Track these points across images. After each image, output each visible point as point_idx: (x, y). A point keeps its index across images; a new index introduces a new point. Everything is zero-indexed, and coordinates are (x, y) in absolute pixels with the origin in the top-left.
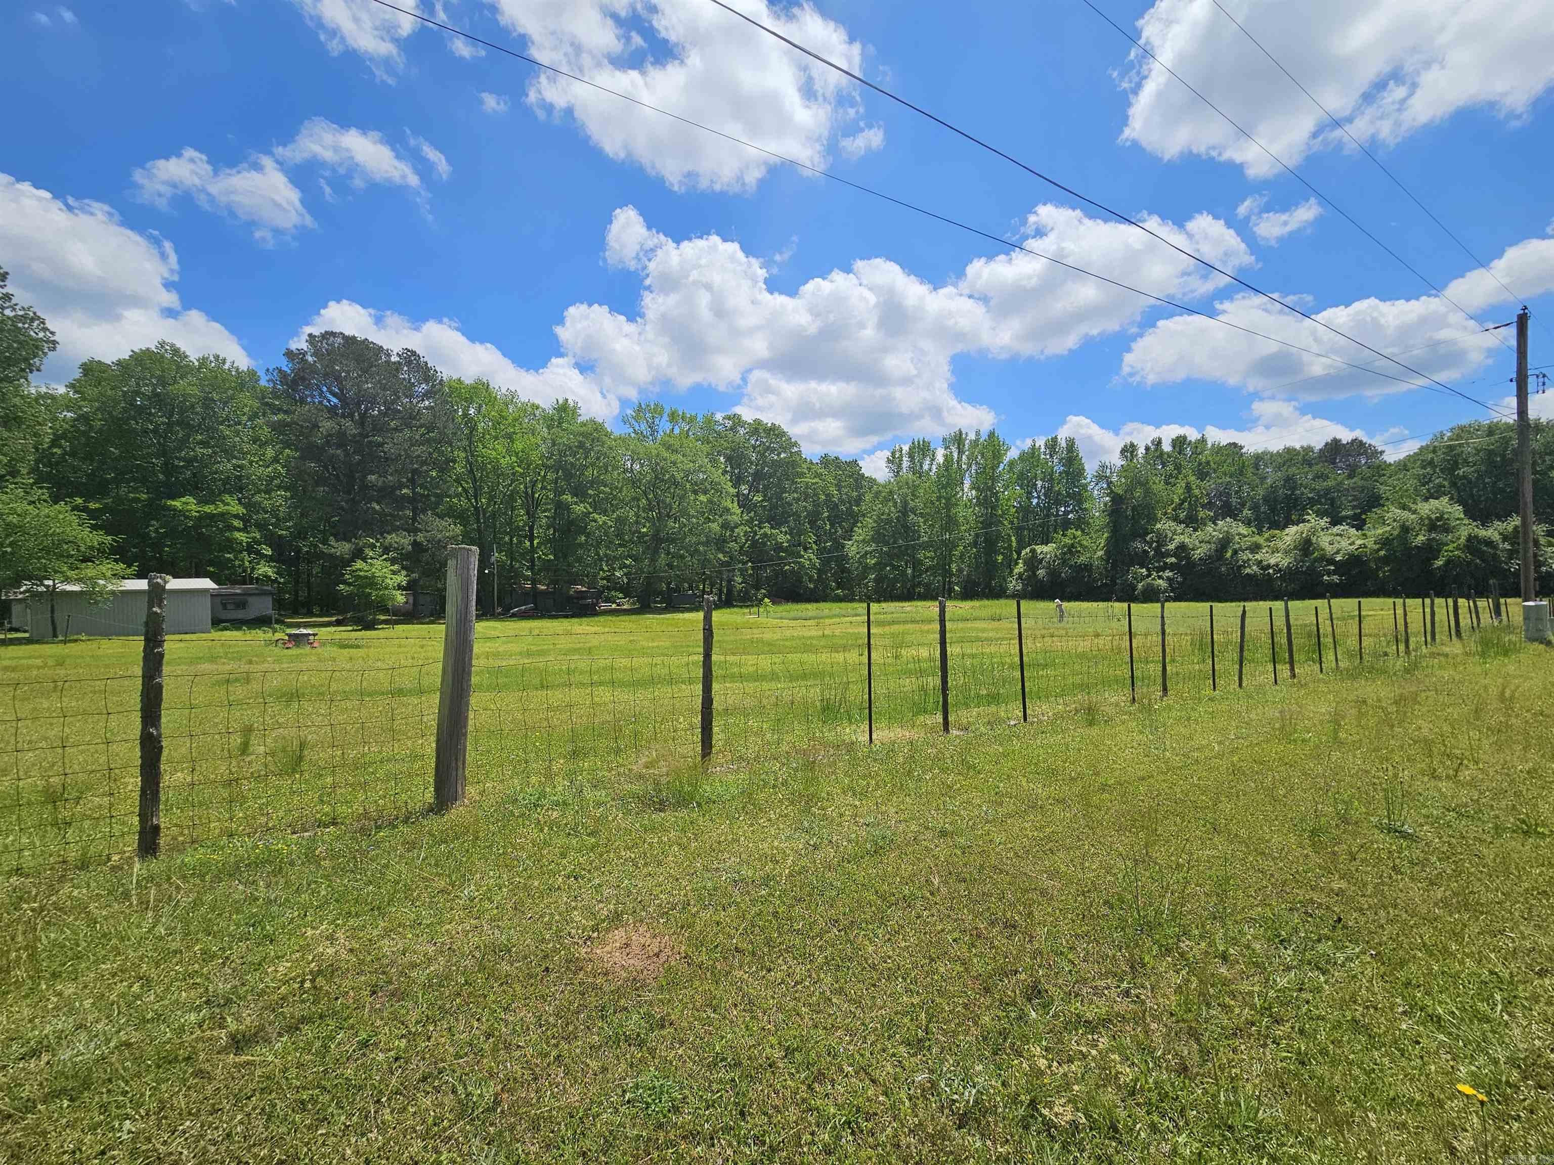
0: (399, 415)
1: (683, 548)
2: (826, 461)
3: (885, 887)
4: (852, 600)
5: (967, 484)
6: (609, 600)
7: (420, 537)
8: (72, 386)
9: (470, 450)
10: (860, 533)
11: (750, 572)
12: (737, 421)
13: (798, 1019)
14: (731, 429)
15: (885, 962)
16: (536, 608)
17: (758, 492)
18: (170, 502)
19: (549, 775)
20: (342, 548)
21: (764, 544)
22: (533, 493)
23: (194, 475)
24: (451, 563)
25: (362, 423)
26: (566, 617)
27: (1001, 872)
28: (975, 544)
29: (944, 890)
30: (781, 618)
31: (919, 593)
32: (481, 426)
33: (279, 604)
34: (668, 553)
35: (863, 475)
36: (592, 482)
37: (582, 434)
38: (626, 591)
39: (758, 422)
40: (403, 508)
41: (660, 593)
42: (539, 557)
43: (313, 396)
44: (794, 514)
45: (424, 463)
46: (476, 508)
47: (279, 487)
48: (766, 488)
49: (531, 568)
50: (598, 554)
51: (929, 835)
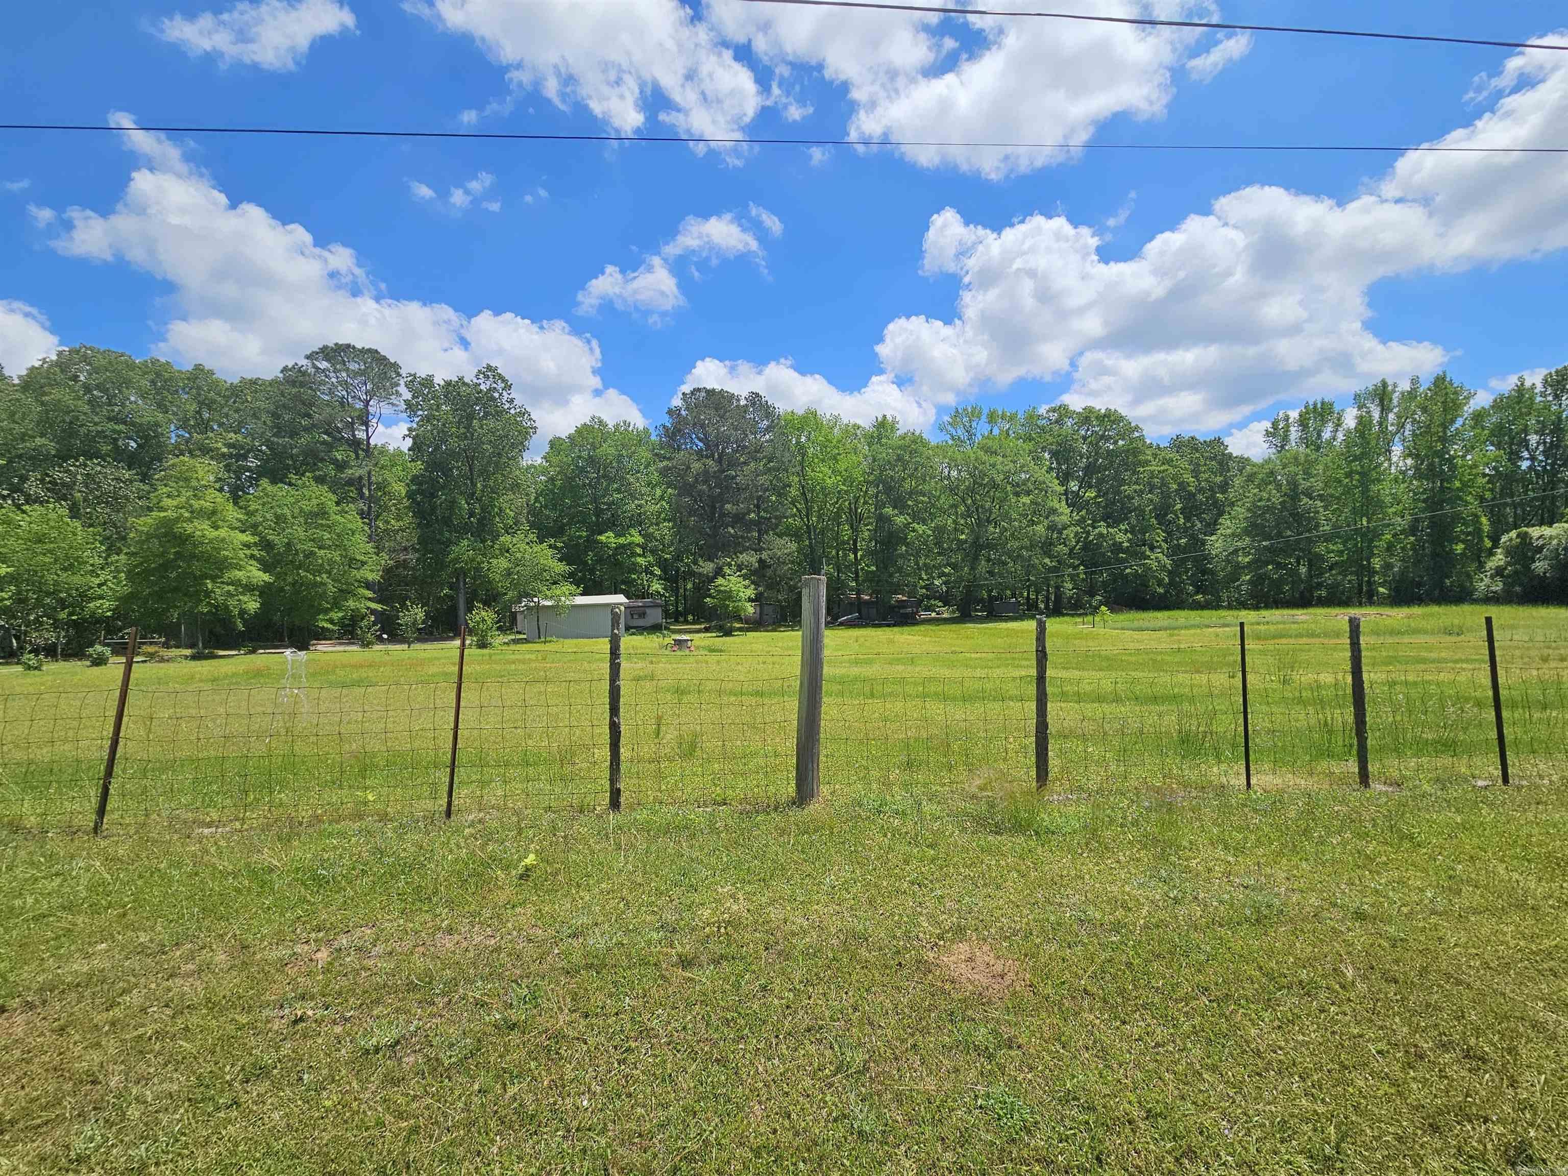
0: (746, 451)
1: (1004, 553)
2: (1178, 444)
3: (1273, 964)
4: (1218, 607)
5: (1397, 450)
6: (929, 609)
7: (764, 555)
8: (545, 458)
9: (802, 474)
10: (1227, 525)
11: (1082, 576)
12: (1063, 412)
13: (1160, 1083)
14: (1057, 422)
15: (1275, 1052)
16: (859, 618)
17: (1090, 487)
18: (599, 537)
19: (887, 784)
20: (707, 567)
21: (1099, 546)
22: (856, 509)
23: (613, 515)
24: (805, 592)
25: (720, 461)
26: (888, 626)
27: (1459, 982)
28: (1413, 529)
29: (1362, 987)
30: (1123, 629)
31: (1320, 597)
32: (811, 451)
33: (666, 614)
34: (989, 560)
35: (1230, 455)
36: (911, 493)
37: (900, 447)
38: (946, 600)
39: (1089, 410)
40: (750, 531)
41: (982, 600)
42: (862, 569)
43: (686, 444)
44: (1134, 510)
45: (767, 490)
46: (808, 527)
47: (665, 520)
48: (1100, 481)
49: (856, 579)
50: (917, 564)
51: (1337, 914)
